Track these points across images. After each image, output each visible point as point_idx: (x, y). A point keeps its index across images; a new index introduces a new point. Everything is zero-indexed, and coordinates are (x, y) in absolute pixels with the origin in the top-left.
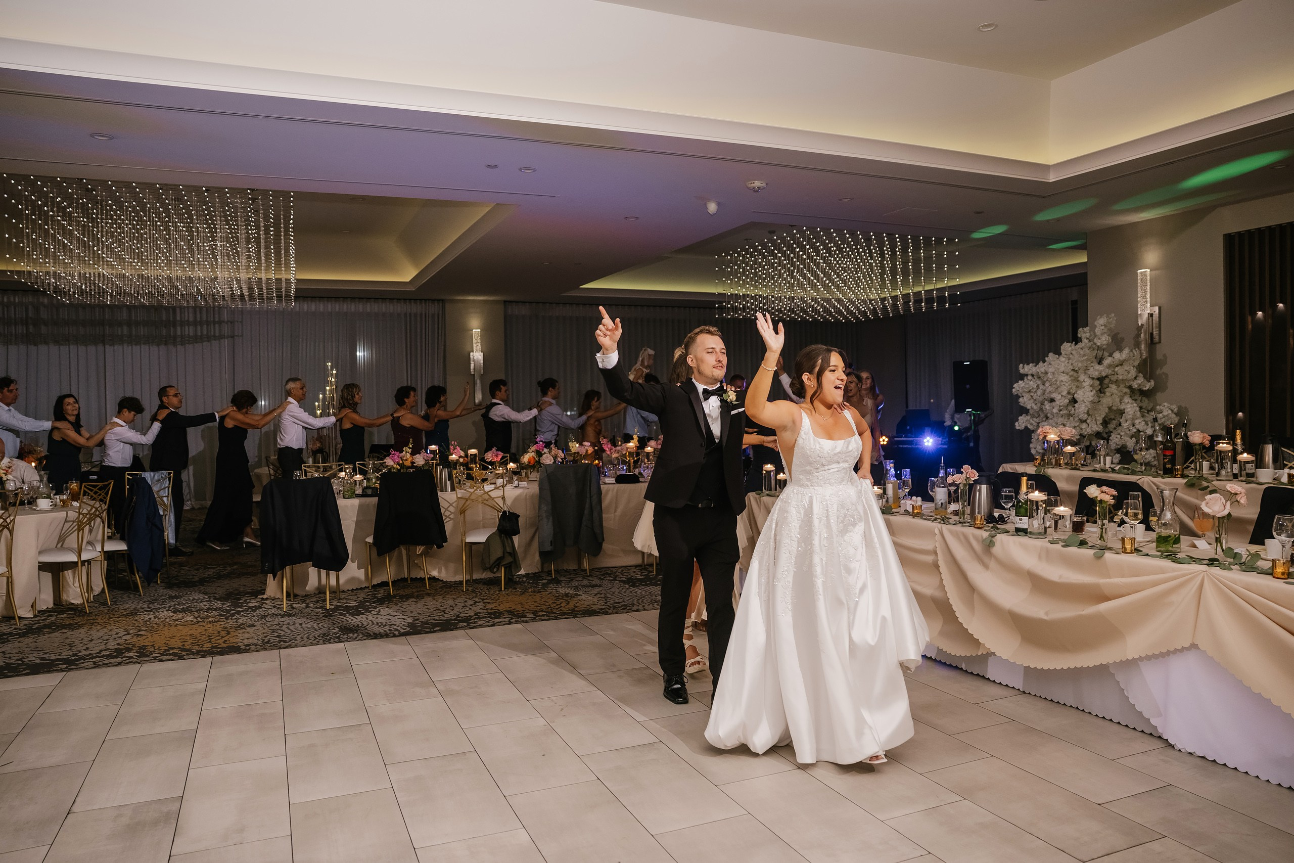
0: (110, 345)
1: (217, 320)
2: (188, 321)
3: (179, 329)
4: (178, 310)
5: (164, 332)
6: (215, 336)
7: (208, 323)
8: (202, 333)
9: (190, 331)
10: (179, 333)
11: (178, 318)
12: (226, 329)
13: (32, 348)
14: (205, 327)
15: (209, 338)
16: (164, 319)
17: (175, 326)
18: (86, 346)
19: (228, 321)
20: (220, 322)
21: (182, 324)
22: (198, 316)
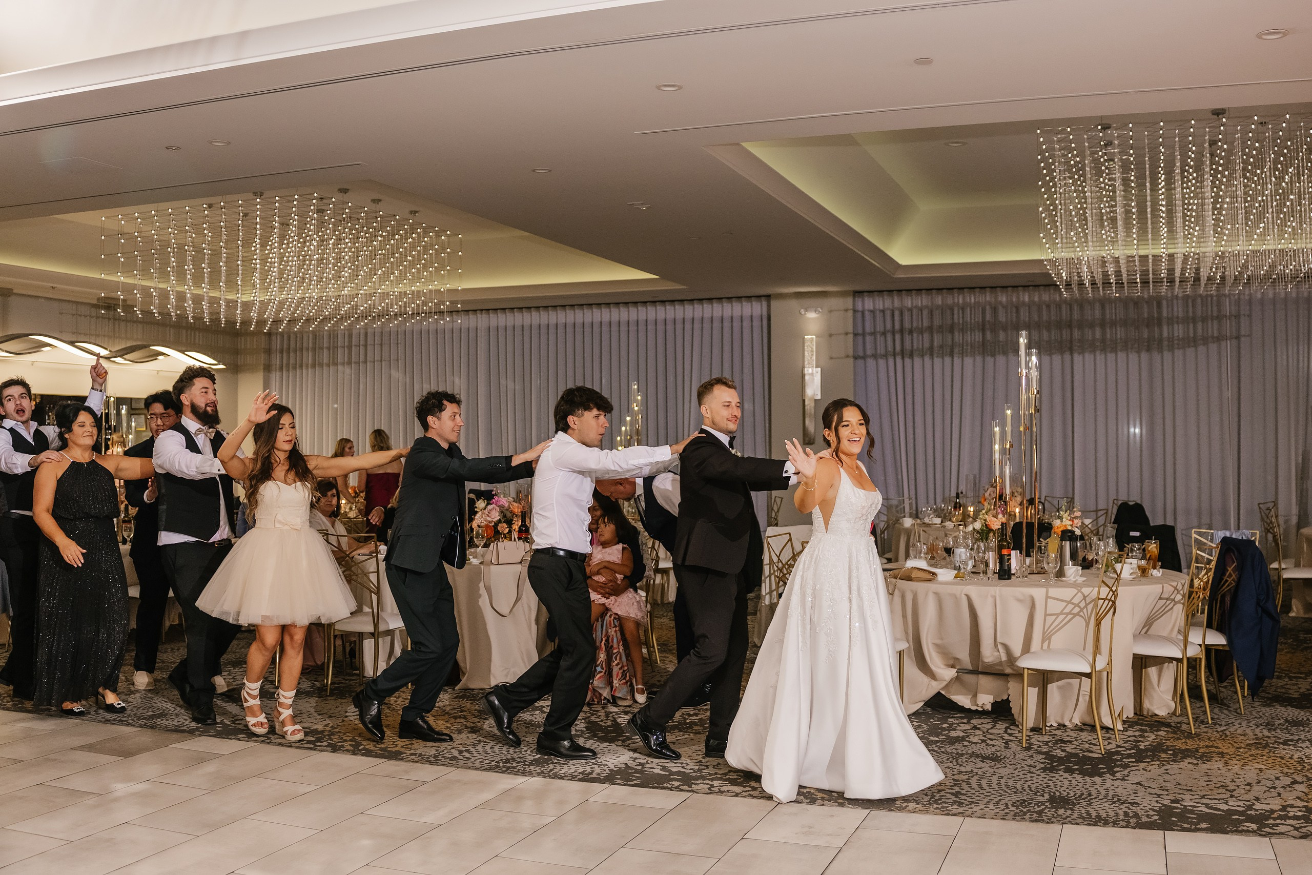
0: (1079, 354)
1: (1215, 314)
2: (1177, 317)
3: (1165, 329)
4: (1164, 303)
5: (1146, 334)
6: (1213, 337)
7: (1204, 319)
8: (1195, 333)
9: (1179, 331)
10: (1165, 334)
11: (1165, 314)
12: (1228, 327)
13: (989, 360)
14: (1200, 325)
15: (1206, 341)
16: (1146, 316)
17: (1160, 325)
18: (1050, 355)
19: (1231, 315)
20: (1220, 318)
21: (1171, 321)
22: (1191, 309)
